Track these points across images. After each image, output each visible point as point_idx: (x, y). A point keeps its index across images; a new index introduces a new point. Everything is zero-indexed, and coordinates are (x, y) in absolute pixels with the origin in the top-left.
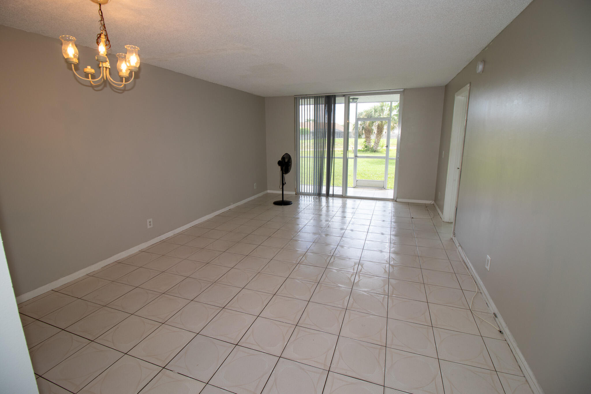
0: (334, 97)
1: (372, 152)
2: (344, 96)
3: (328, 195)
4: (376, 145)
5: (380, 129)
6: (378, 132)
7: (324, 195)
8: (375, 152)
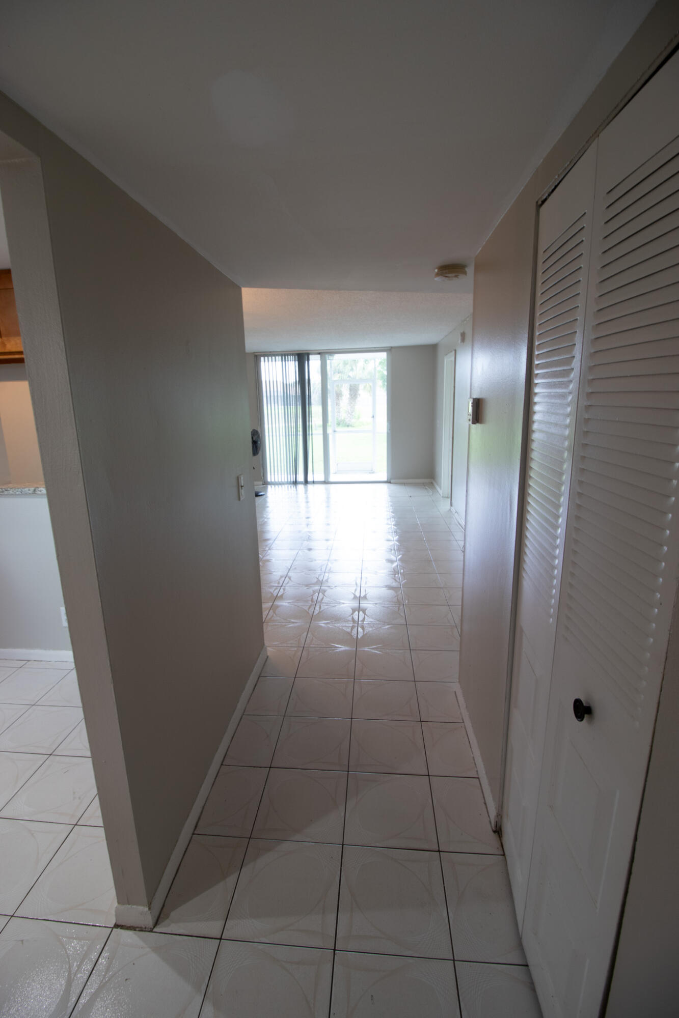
0: (308, 355)
1: (345, 426)
2: (319, 354)
3: (306, 482)
4: (349, 415)
5: (354, 392)
6: (351, 395)
7: (301, 483)
8: (348, 426)
